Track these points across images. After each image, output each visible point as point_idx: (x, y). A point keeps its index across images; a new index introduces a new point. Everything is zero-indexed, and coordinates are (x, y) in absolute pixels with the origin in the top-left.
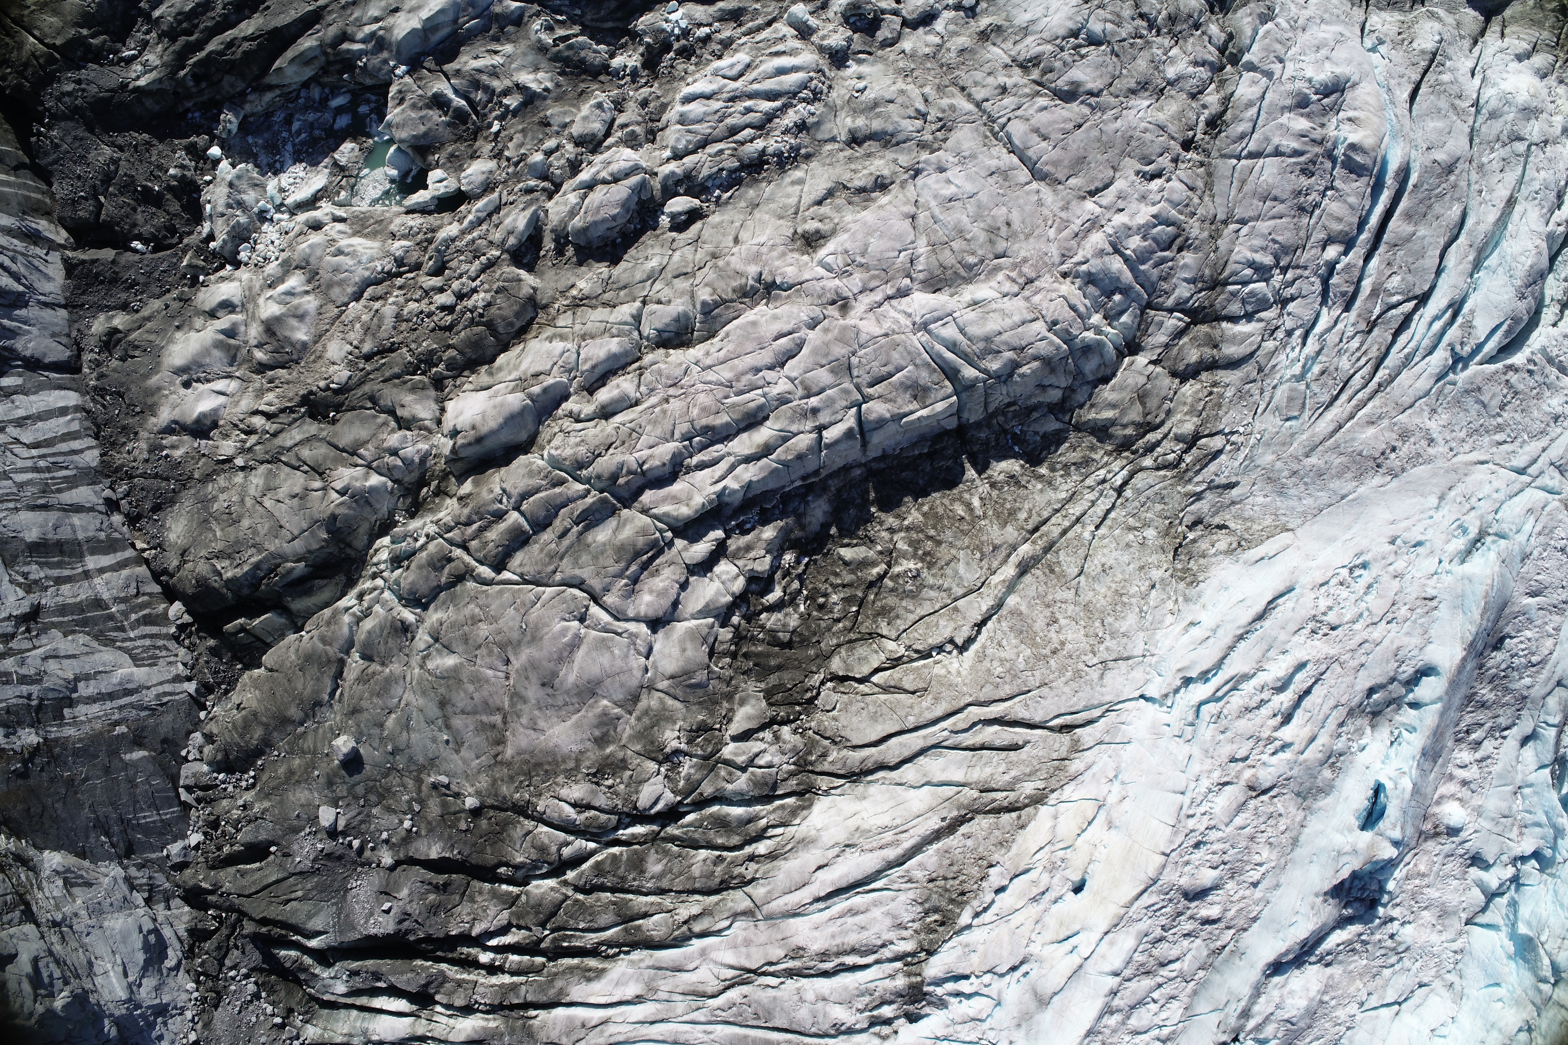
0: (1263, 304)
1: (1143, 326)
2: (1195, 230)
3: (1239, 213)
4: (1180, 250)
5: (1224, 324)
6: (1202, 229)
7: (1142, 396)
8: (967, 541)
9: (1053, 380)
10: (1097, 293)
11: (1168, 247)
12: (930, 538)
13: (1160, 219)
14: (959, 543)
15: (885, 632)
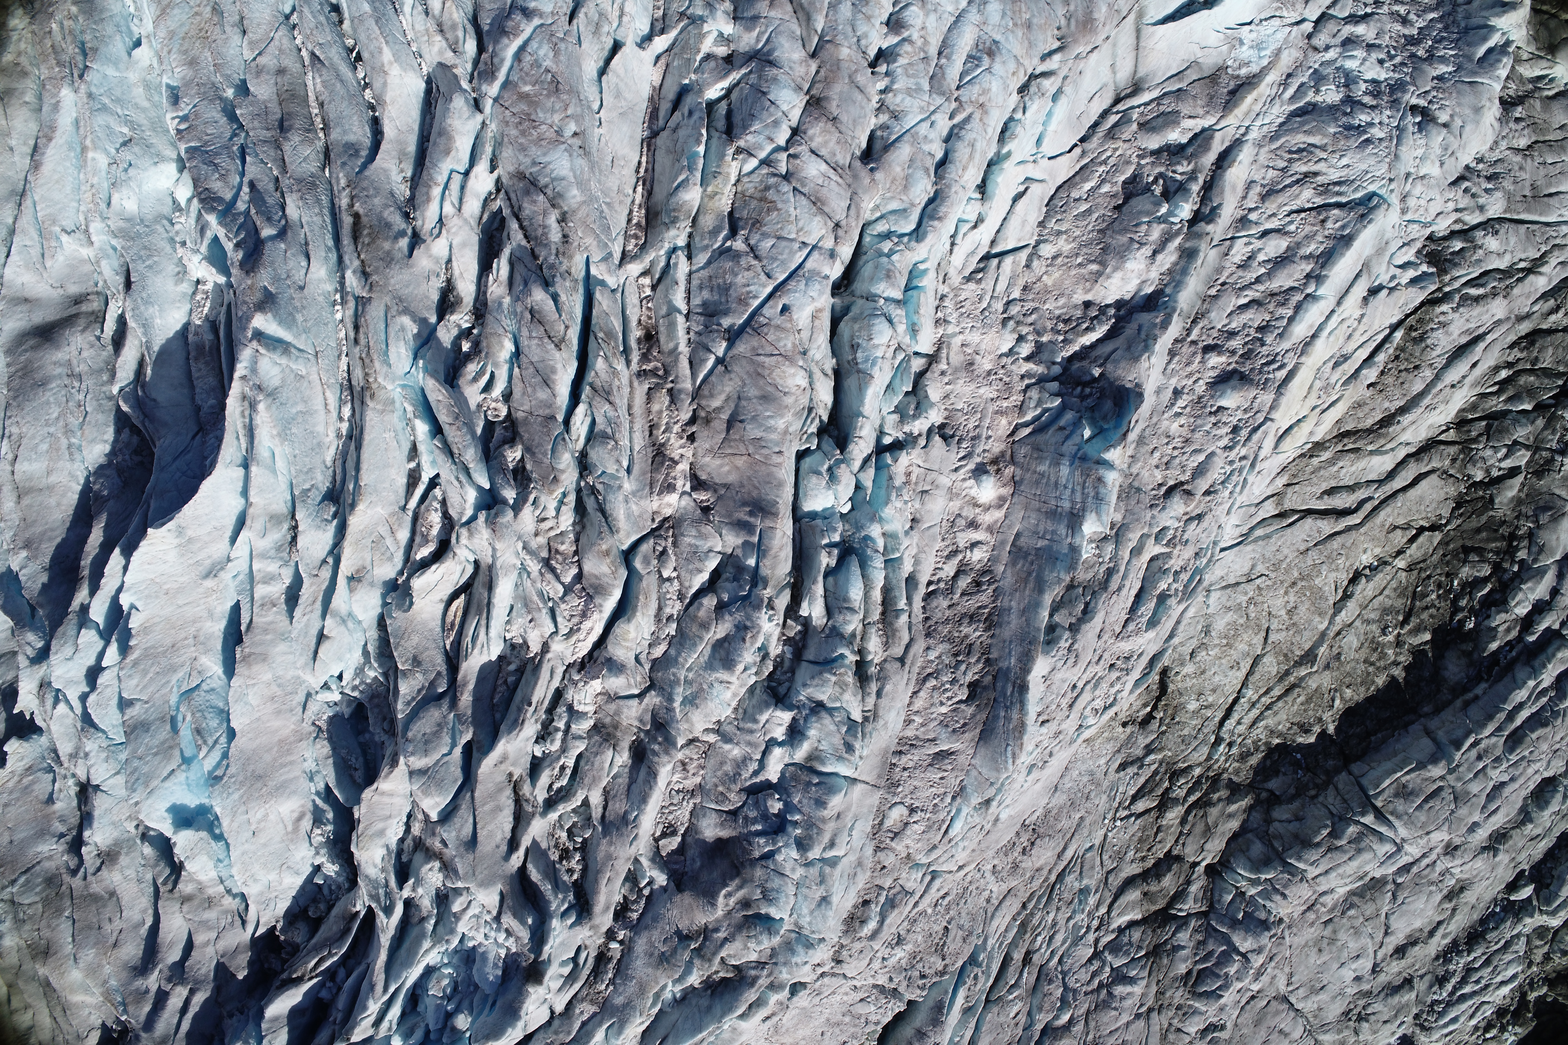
0: (1114, 947)
1: (1210, 896)
2: (1178, 996)
3: (1141, 1023)
4: (1189, 973)
5: (1139, 917)
6: (1172, 997)
7: (1208, 833)
8: (1348, 668)
9: (1294, 827)
10: (1257, 914)
11: (1200, 972)
12: (1372, 664)
13: (1214, 995)
14: (1353, 664)
15: (1404, 574)
